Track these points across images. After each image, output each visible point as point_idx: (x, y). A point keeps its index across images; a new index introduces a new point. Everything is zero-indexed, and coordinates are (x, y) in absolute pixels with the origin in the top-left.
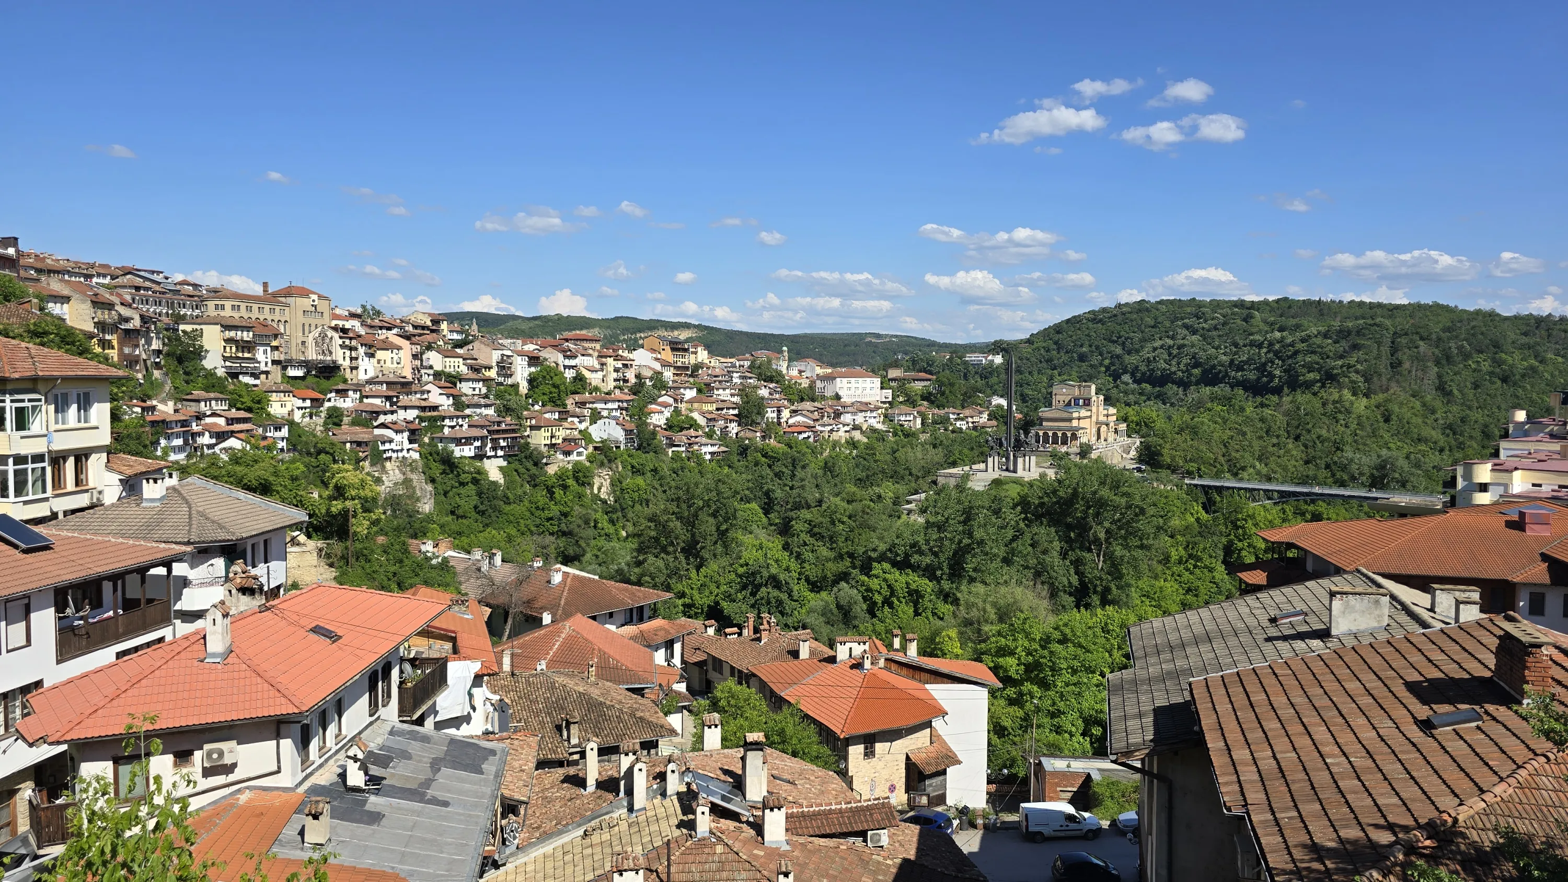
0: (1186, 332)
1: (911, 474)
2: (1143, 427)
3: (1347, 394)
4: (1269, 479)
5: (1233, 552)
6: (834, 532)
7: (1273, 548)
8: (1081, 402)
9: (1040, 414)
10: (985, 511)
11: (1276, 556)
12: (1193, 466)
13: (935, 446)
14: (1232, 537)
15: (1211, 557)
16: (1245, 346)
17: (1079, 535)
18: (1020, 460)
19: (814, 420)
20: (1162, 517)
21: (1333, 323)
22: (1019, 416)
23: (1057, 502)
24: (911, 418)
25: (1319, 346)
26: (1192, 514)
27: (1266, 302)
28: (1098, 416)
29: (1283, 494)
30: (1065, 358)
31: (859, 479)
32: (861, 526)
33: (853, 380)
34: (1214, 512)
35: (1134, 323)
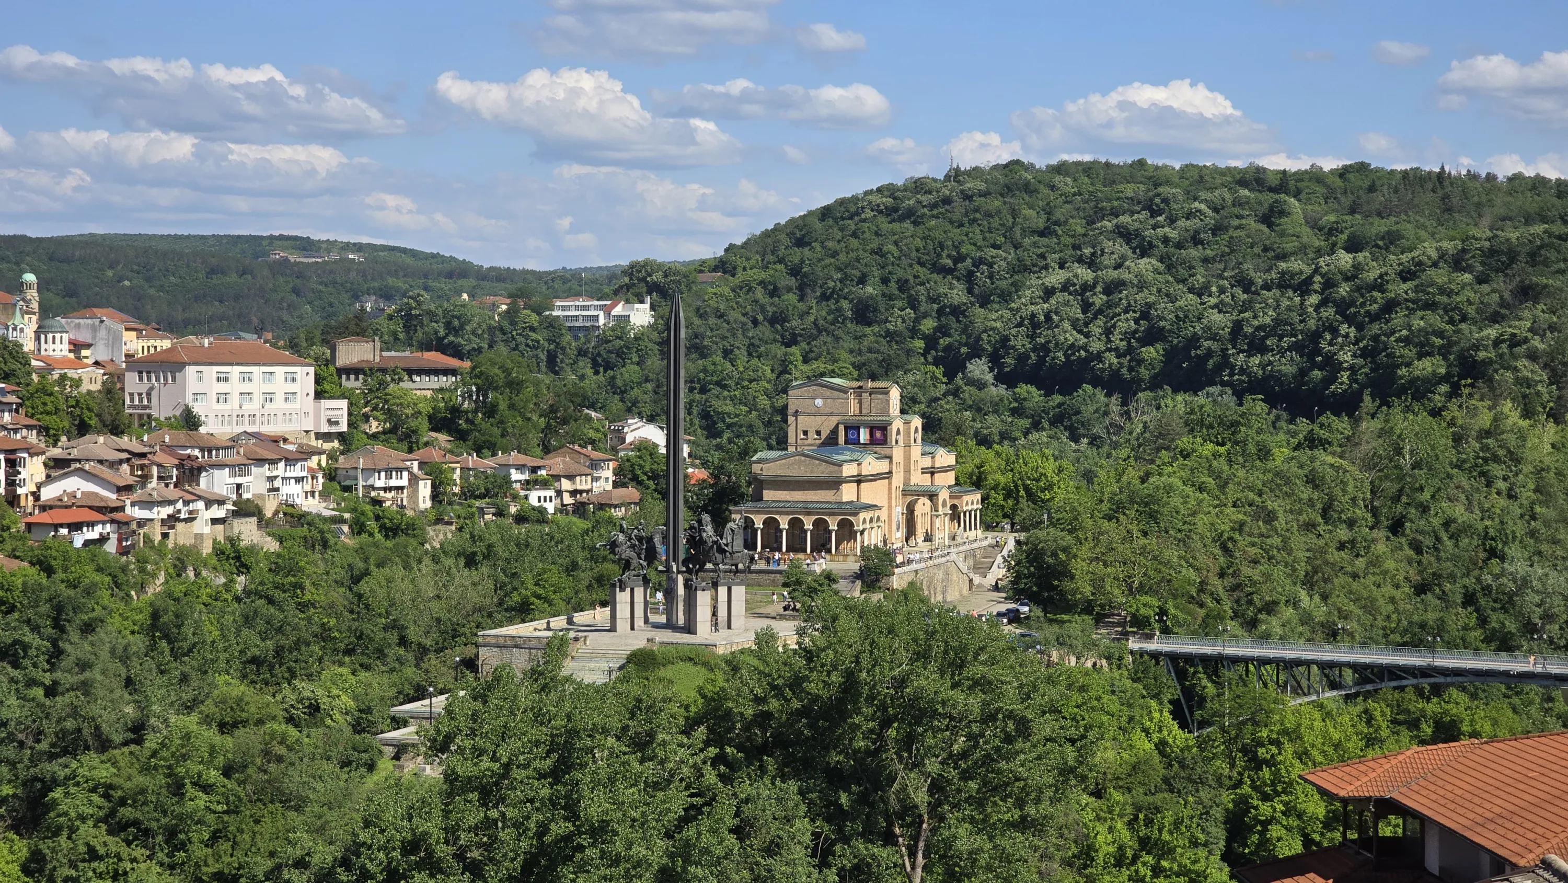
0: (1125, 249)
1: (403, 642)
2: (1024, 502)
3: (1510, 411)
4: (1332, 635)
5: (1250, 829)
6: (181, 818)
7: (1346, 813)
8: (864, 436)
9: (756, 468)
10: (611, 741)
11: (1353, 835)
12: (1148, 605)
13: (471, 561)
14: (1246, 789)
15: (1194, 843)
16: (1267, 287)
17: (862, 799)
18: (703, 599)
19: (120, 490)
20: (1073, 741)
21: (1474, 231)
22: (697, 473)
23: (804, 712)
24: (404, 482)
25: (1442, 291)
26: (1146, 731)
27: (1315, 176)
28: (907, 471)
29: (1366, 673)
30: (819, 312)
31: (254, 660)
32: (259, 798)
33: (235, 371)
34: (1203, 724)
35: (995, 222)
